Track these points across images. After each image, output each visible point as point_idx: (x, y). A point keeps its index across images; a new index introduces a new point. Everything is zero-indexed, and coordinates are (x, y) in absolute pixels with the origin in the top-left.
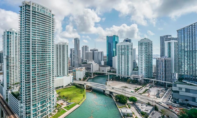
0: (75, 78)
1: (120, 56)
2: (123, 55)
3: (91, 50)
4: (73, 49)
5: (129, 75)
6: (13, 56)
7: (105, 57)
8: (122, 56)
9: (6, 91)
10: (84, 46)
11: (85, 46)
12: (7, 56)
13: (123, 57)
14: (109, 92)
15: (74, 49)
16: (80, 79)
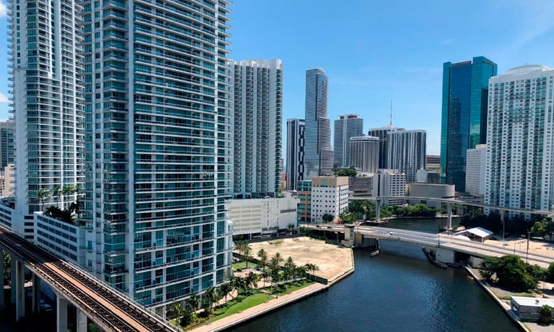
0: (306, 216)
1: (505, 128)
2: (518, 125)
3: (372, 133)
4: (301, 123)
5: (542, 206)
6: (54, 76)
7: (433, 160)
8: (510, 128)
9: (27, 218)
10: (342, 117)
11: (350, 117)
12: (27, 72)
13: (518, 129)
14: (453, 253)
15: (304, 124)
16: (328, 218)
